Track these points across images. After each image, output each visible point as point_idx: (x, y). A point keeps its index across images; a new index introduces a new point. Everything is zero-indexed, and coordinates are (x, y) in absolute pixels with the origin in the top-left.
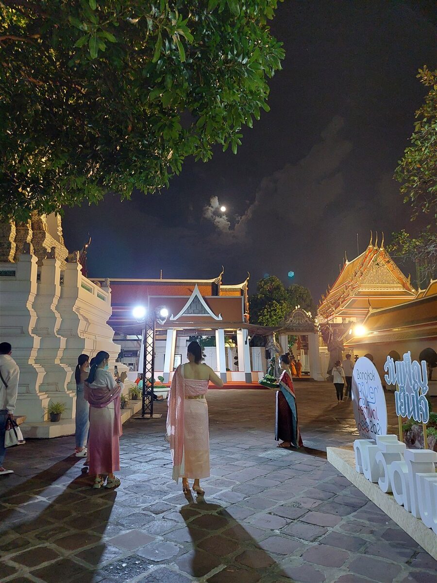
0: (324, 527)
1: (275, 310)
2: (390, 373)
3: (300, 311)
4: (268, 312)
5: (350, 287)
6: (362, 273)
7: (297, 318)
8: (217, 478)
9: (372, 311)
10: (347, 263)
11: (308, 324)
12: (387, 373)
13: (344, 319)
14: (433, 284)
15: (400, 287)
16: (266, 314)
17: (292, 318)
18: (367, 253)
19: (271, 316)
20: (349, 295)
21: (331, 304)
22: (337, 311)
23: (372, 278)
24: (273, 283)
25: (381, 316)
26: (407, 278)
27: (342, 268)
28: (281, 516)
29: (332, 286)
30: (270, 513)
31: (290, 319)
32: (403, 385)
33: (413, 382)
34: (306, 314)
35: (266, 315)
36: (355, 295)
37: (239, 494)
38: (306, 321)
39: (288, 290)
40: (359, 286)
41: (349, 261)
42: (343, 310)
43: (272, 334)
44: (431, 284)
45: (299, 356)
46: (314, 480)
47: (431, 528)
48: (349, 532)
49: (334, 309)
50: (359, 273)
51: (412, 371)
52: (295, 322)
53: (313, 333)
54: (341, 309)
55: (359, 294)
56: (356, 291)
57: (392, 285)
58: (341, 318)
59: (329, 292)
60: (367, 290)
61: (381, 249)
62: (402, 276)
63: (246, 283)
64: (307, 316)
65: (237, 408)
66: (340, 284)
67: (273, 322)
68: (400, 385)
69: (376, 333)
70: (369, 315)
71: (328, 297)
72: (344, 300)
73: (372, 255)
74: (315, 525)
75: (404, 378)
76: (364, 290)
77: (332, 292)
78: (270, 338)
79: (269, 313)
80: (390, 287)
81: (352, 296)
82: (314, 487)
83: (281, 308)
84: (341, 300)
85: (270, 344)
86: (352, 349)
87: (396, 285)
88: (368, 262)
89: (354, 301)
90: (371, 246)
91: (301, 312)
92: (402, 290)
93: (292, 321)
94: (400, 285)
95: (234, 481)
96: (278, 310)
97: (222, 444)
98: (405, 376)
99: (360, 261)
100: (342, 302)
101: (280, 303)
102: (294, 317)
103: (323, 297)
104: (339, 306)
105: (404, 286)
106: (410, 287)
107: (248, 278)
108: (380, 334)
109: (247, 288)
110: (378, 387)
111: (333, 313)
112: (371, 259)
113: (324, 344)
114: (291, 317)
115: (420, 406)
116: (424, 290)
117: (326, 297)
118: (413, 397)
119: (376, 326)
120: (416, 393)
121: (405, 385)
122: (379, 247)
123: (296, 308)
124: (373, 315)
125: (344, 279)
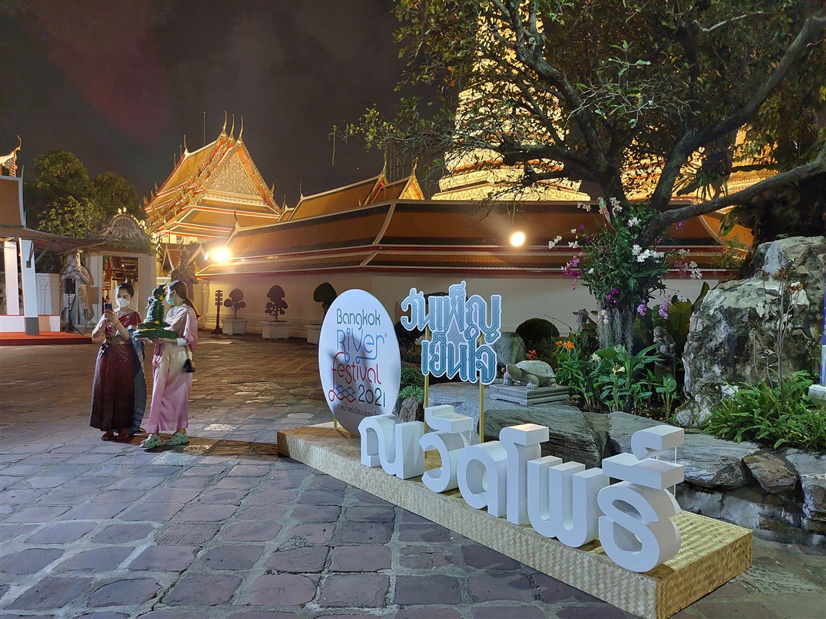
0: (376, 572)
1: (73, 213)
2: (415, 313)
3: (126, 218)
4: (57, 214)
5: (191, 192)
6: (209, 173)
7: (121, 228)
8: (106, 525)
9: (238, 229)
10: (187, 154)
11: (140, 240)
12: (408, 313)
13: (179, 238)
14: (303, 201)
15: (260, 200)
16: (53, 217)
17: (112, 228)
18: (218, 145)
19: (63, 223)
20: (188, 203)
21: (160, 213)
22: (168, 224)
23: (223, 182)
24: (69, 165)
25: (252, 236)
26: (270, 189)
27: (179, 160)
28: (293, 571)
29: (160, 187)
30: (269, 572)
31: (108, 228)
32: (443, 331)
33: (466, 326)
34: (136, 223)
35: (54, 220)
36: (198, 204)
37: (182, 549)
38: (137, 235)
39: (95, 181)
40: (204, 192)
41: (190, 152)
42: (179, 224)
43: (74, 253)
44: (301, 201)
45: (106, 291)
46: (287, 489)
47: (556, 538)
48: (421, 570)
49: (165, 222)
50: (204, 173)
51: (466, 310)
52: (117, 234)
53: (148, 255)
54: (176, 222)
55: (203, 203)
56: (200, 197)
57: (250, 197)
58: (175, 236)
59: (155, 195)
60: (215, 199)
61: (238, 142)
62: (263, 185)
63: (12, 155)
64: (138, 227)
65: (35, 380)
66: (174, 185)
67: (67, 233)
68: (436, 330)
69: (244, 261)
70: (234, 233)
71: (155, 202)
72: (181, 210)
73: (225, 149)
74: (360, 572)
75: (446, 319)
76: (211, 199)
77: (161, 195)
78: (69, 258)
79: (60, 216)
80: (247, 199)
81: (193, 206)
82: (298, 503)
83: (84, 211)
84: (176, 209)
85: (70, 269)
86: (206, 281)
87: (255, 197)
88: (219, 157)
89: (195, 213)
90: (224, 135)
91: (129, 219)
92: (262, 205)
93: (111, 233)
94: (260, 198)
95: (146, 522)
96: (77, 214)
97: (57, 450)
98: (448, 318)
99: (208, 154)
100: (178, 213)
101: (82, 201)
102: (115, 226)
103: (146, 202)
104: (171, 218)
105: (265, 200)
106: (273, 203)
107: (19, 148)
108: (248, 263)
109: (16, 167)
110: (386, 334)
111: (163, 227)
112: (224, 154)
113: (162, 273)
114: (110, 226)
115: (476, 360)
116: (292, 209)
117: (150, 201)
118: (463, 348)
119: (246, 251)
120: (471, 343)
121: (446, 331)
122: (236, 138)
123: (120, 211)
124: (240, 234)
125: (181, 179)
